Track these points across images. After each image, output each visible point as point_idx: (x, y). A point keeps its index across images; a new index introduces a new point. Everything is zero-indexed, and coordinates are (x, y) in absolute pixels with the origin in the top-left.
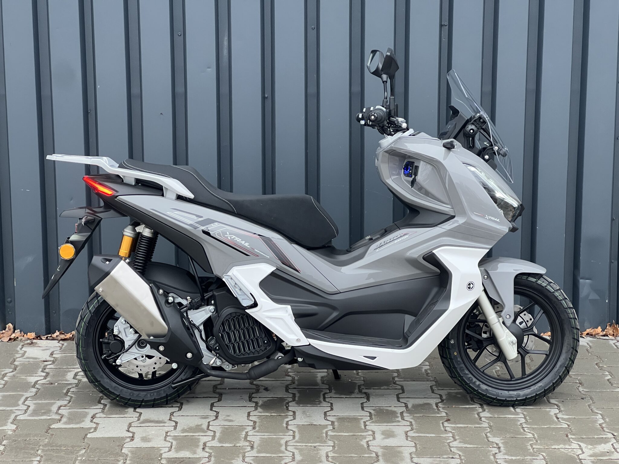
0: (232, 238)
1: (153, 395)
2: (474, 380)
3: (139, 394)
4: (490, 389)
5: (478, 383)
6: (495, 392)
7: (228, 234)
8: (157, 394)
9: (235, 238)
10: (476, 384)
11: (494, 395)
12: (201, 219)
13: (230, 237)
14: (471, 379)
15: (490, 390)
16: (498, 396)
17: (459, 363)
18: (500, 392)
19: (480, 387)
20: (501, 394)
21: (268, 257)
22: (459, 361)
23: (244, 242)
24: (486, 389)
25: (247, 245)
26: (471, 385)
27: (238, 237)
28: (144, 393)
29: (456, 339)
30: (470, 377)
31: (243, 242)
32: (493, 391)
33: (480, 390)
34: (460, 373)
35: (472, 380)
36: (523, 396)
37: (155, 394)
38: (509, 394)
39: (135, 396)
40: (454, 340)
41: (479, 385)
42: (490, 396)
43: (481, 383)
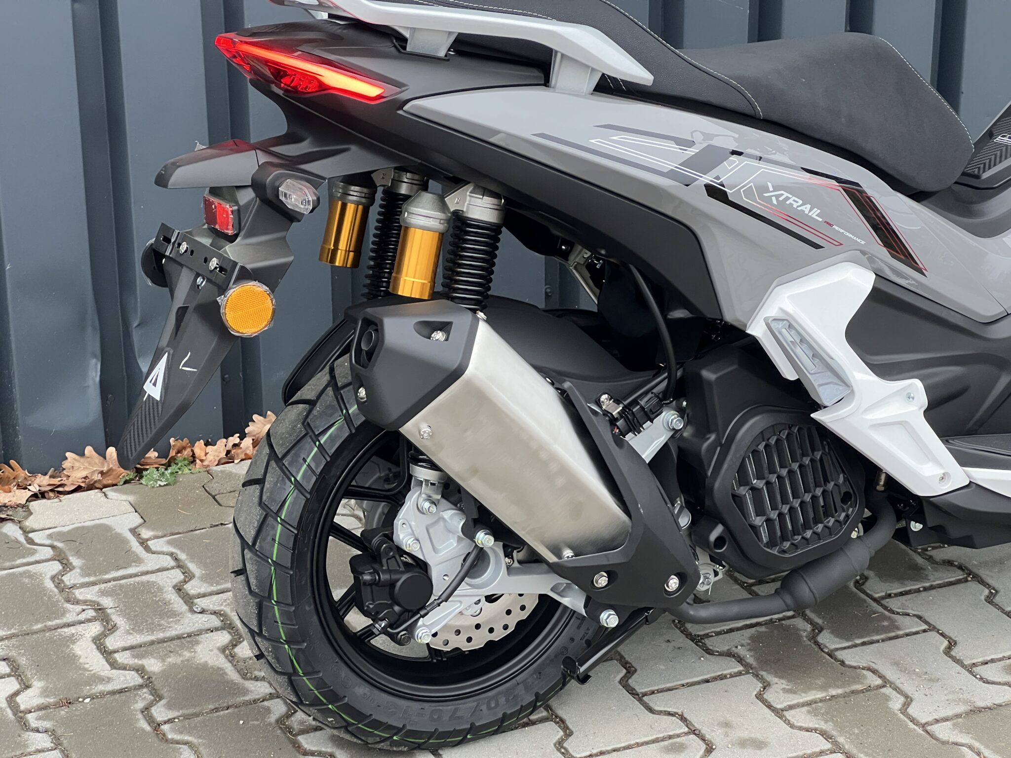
0: (781, 199)
1: (497, 705)
3: (456, 710)
7: (771, 189)
8: (507, 700)
9: (787, 198)
12: (692, 152)
13: (777, 197)
21: (863, 242)
23: (809, 206)
25: (815, 213)
27: (794, 196)
28: (471, 703)
31: (806, 208)
37: (502, 700)
39: (446, 718)
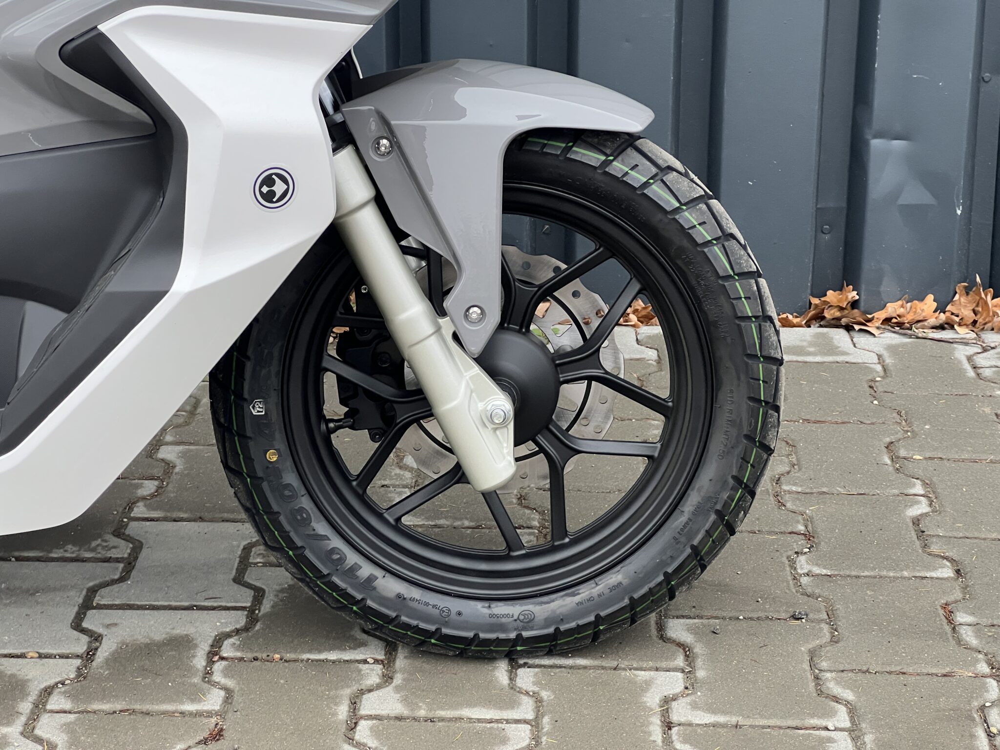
2: (352, 558)
4: (415, 593)
5: (366, 570)
6: (434, 606)
10: (357, 577)
11: (428, 619)
14: (336, 557)
15: (411, 599)
16: (447, 624)
17: (287, 493)
18: (454, 605)
19: (375, 588)
20: (459, 614)
22: (288, 486)
24: (399, 596)
26: (336, 579)
29: (274, 398)
30: (333, 550)
32: (427, 604)
33: (373, 600)
34: (292, 535)
35: (342, 559)
36: (548, 622)
38: (491, 616)
40: (266, 403)
41: (371, 579)
42: (414, 622)
43: (378, 573)
